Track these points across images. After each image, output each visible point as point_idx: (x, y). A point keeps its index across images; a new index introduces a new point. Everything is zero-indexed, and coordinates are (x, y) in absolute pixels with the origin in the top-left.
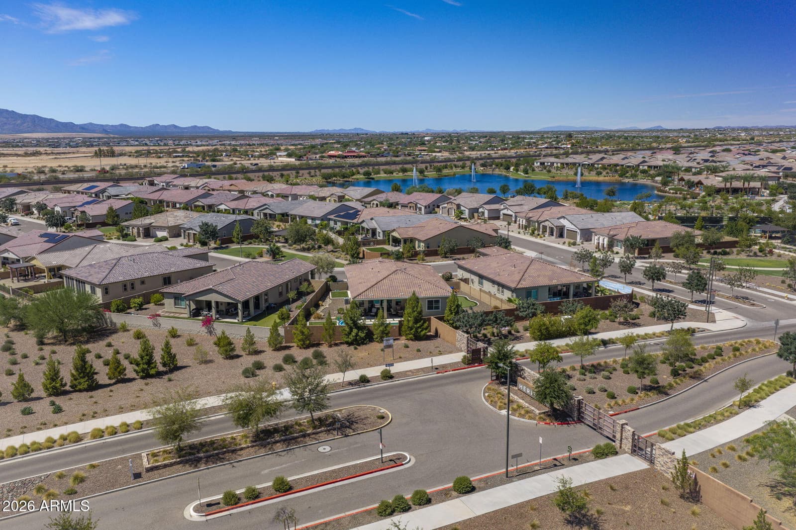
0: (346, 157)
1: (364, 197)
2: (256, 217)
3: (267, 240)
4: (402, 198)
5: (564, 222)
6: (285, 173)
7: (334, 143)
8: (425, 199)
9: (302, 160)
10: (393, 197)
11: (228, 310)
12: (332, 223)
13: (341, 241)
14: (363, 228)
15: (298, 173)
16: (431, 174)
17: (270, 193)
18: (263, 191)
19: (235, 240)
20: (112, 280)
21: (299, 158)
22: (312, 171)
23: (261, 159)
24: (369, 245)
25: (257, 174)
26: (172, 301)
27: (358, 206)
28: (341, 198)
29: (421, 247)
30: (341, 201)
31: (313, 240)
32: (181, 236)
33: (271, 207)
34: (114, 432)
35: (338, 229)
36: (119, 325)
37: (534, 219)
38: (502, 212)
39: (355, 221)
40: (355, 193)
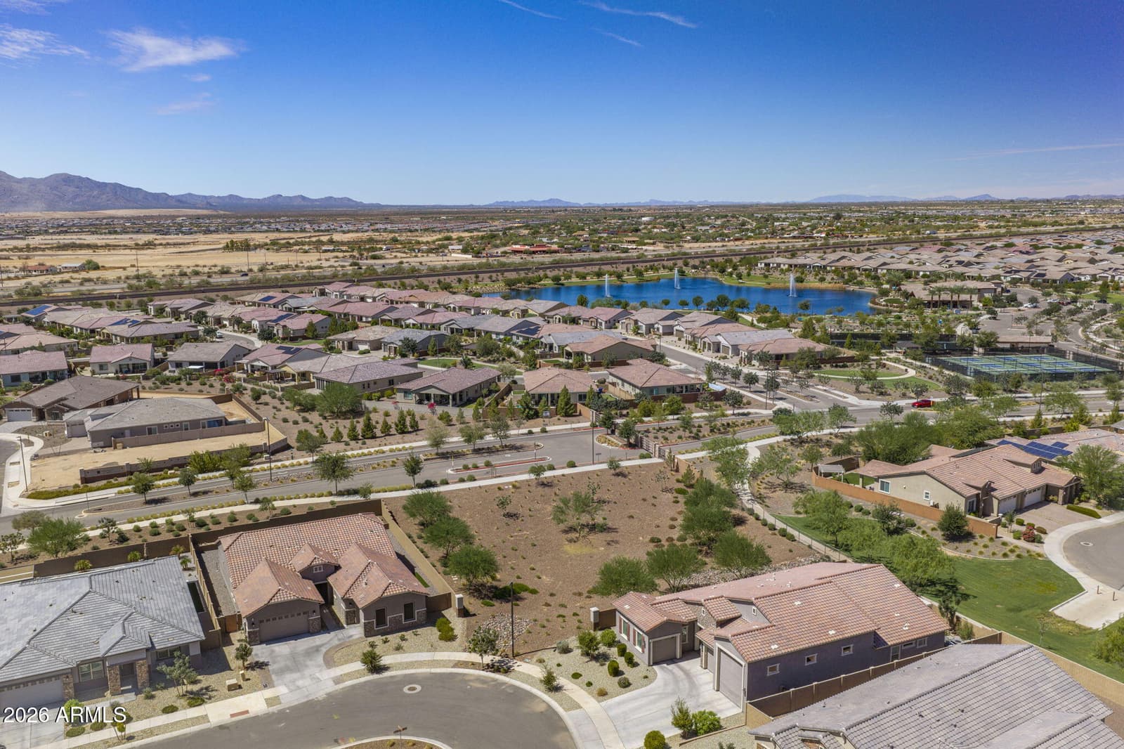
0: (534, 253)
1: (547, 311)
2: (443, 331)
3: (457, 353)
4: (585, 312)
5: (720, 338)
6: (463, 277)
7: (520, 227)
8: (606, 313)
9: (480, 257)
10: (576, 311)
11: (443, 400)
12: (514, 338)
13: (522, 354)
14: (542, 343)
15: (477, 277)
16: (630, 279)
17: (452, 306)
18: (445, 303)
19: (430, 352)
20: (355, 381)
21: (477, 254)
22: (494, 275)
23: (430, 255)
24: (546, 357)
25: (431, 279)
26: (403, 394)
27: (538, 320)
28: (524, 313)
29: (588, 359)
30: (523, 316)
31: (498, 353)
32: (381, 349)
33: (458, 323)
34: (400, 450)
35: (520, 343)
36: (371, 409)
37: (698, 335)
38: (675, 328)
39: (535, 336)
40: (538, 306)
